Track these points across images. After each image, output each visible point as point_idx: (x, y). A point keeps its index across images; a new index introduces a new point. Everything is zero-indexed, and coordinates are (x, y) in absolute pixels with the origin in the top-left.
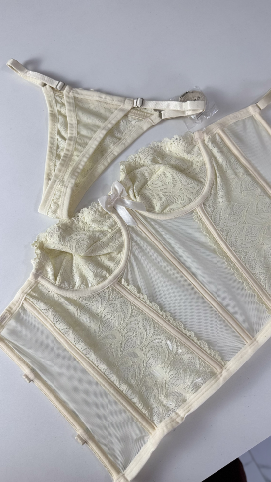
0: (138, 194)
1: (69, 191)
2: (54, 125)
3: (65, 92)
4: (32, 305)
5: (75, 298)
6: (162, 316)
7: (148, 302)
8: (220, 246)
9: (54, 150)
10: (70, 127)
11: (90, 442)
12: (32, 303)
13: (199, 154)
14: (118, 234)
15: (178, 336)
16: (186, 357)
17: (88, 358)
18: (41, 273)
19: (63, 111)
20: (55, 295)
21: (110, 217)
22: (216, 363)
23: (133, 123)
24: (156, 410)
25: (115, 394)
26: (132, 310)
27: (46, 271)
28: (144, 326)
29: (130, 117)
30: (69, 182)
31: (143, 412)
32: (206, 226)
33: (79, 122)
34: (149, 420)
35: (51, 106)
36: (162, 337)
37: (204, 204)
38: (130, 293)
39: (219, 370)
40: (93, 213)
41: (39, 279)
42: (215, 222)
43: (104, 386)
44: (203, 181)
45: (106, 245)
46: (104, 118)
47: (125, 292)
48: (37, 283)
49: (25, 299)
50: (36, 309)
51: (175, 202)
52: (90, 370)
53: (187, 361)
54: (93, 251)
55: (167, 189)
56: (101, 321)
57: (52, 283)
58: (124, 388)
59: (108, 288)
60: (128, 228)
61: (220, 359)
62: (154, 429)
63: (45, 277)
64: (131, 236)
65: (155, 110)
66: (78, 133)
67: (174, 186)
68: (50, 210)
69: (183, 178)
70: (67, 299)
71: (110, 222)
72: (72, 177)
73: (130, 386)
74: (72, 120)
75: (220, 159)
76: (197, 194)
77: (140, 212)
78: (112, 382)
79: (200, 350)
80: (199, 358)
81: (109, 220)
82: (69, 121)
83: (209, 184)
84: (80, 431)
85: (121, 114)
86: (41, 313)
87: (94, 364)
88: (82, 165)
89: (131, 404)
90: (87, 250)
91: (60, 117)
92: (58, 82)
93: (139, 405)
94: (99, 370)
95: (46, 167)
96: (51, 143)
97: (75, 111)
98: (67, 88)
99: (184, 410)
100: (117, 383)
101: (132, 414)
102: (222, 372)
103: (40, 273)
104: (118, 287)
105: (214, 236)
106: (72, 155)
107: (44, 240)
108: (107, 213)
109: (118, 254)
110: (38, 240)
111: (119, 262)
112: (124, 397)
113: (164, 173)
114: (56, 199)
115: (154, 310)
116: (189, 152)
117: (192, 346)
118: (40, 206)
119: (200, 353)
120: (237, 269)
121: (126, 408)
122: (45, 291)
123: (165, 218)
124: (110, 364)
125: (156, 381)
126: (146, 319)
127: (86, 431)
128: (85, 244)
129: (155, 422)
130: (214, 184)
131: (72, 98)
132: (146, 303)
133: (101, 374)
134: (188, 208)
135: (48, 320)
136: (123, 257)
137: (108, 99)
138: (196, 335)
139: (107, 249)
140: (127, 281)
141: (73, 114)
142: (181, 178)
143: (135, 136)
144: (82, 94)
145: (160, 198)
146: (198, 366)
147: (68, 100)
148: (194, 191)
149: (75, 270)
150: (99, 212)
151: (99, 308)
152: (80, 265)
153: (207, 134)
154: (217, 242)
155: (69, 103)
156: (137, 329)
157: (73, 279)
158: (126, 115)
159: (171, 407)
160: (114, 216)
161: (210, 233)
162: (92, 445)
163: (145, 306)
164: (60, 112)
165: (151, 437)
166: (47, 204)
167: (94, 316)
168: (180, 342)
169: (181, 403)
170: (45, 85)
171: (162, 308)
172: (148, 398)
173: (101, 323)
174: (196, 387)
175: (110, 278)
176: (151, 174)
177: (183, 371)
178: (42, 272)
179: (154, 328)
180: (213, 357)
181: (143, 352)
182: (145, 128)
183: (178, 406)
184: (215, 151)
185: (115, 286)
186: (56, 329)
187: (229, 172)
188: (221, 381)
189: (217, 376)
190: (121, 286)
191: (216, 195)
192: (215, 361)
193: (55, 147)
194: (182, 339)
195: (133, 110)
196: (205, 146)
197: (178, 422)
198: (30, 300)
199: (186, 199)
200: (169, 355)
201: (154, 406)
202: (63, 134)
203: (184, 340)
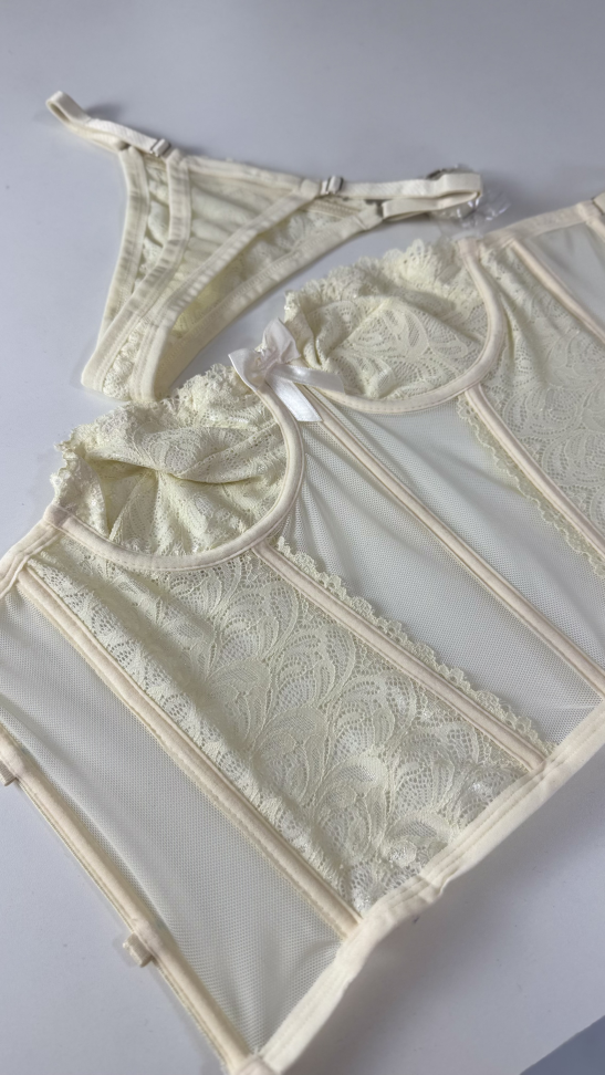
0: (327, 356)
1: (160, 335)
2: (139, 219)
3: (169, 160)
4: (41, 587)
5: (155, 576)
6: (380, 628)
7: (343, 593)
8: (525, 477)
9: (133, 264)
10: (175, 224)
11: (165, 959)
12: (40, 581)
13: (470, 283)
14: (273, 437)
15: (420, 676)
16: (442, 731)
17: (177, 724)
18: (73, 511)
19: (161, 194)
20: (103, 565)
21: (255, 402)
22: (525, 746)
23: (319, 224)
24: (360, 871)
25: (246, 821)
26: (301, 612)
27: (86, 507)
28: (331, 651)
29: (313, 213)
30: (163, 317)
31: (324, 874)
32: (488, 432)
33: (195, 215)
34: (340, 899)
35: (135, 183)
36: (380, 680)
37: (483, 384)
38: (298, 571)
39: (535, 764)
40: (215, 385)
41: (67, 524)
42: (511, 424)
43: (217, 799)
44: (480, 337)
45: (242, 458)
46: (253, 212)
47: (284, 569)
48: (59, 533)
49: (25, 568)
50: (50, 596)
51: (412, 378)
52: (181, 755)
53: (444, 741)
54: (209, 469)
55: (394, 349)
56: (218, 634)
57: (98, 537)
58: (271, 808)
59: (242, 555)
60: (299, 427)
61: (535, 738)
62: (354, 922)
63: (82, 520)
64: (306, 445)
65: (369, 201)
66: (192, 234)
67: (413, 343)
68: (109, 376)
69: (435, 326)
70: (135, 576)
71: (254, 412)
72: (169, 307)
73: (290, 804)
74: (179, 210)
75: (519, 296)
76: (469, 361)
77: (329, 393)
78: (239, 790)
79: (481, 713)
80: (479, 733)
81: (252, 409)
82: (172, 212)
83: (495, 343)
84: (138, 926)
85: (293, 206)
86: (63, 605)
87: (192, 739)
88: (195, 289)
89: (290, 852)
90: (195, 462)
91: (154, 204)
92: (154, 141)
93: (313, 856)
94: (205, 758)
95: (110, 294)
96: (128, 252)
97: (188, 193)
98: (175, 154)
99: (442, 870)
100: (252, 793)
101: (293, 880)
102: (542, 770)
103: (70, 510)
104: (268, 555)
105: (510, 454)
106: (174, 270)
107: (88, 440)
108: (249, 392)
109: (271, 484)
110: (73, 439)
111: (274, 500)
112: (269, 831)
113: (389, 314)
114: (129, 350)
115: (357, 613)
116: (446, 280)
117: (459, 703)
118: (86, 367)
119: (481, 720)
120: (570, 528)
121: (276, 862)
122: (78, 555)
123: (388, 411)
124: (237, 742)
125: (361, 795)
126: (337, 633)
127: (157, 925)
128: (190, 451)
129: (358, 903)
130: (505, 343)
131: (184, 172)
132: (337, 596)
133: (209, 768)
134: (445, 390)
135: (79, 623)
136: (283, 488)
137: (265, 177)
138: (469, 676)
139: (244, 468)
140: (291, 542)
141: (184, 199)
142: (428, 327)
143: (322, 247)
144: (206, 167)
145: (378, 368)
146: (476, 755)
147: (175, 174)
148: (461, 355)
149: (159, 513)
150: (230, 385)
151: (215, 604)
152: (174, 499)
153: (487, 245)
154: (516, 466)
155: (178, 180)
156: (313, 658)
157: (153, 534)
158: (303, 210)
159: (403, 863)
160: (267, 401)
161: (499, 448)
162: (170, 968)
163: (336, 603)
164: (154, 198)
165: (345, 943)
166: (105, 361)
167: (200, 623)
168: (428, 693)
169: (431, 851)
170: (125, 146)
171: (378, 611)
172: (337, 839)
173: (217, 640)
174: (473, 807)
175: (246, 533)
176: (357, 317)
177: (436, 763)
178: (76, 508)
179: (358, 657)
180: (517, 732)
181: (326, 716)
182: (345, 234)
183: (424, 858)
184: (507, 281)
185: (259, 552)
186: (99, 646)
187: (540, 322)
188: (543, 790)
189: (531, 779)
190: (275, 554)
191: (511, 367)
192: (524, 742)
193: (136, 260)
194: (433, 685)
195: (319, 202)
196: (484, 271)
197: (423, 901)
198: (36, 573)
199: (441, 372)
200: (396, 726)
201: (354, 862)
202: (157, 235)
203: (437, 688)
